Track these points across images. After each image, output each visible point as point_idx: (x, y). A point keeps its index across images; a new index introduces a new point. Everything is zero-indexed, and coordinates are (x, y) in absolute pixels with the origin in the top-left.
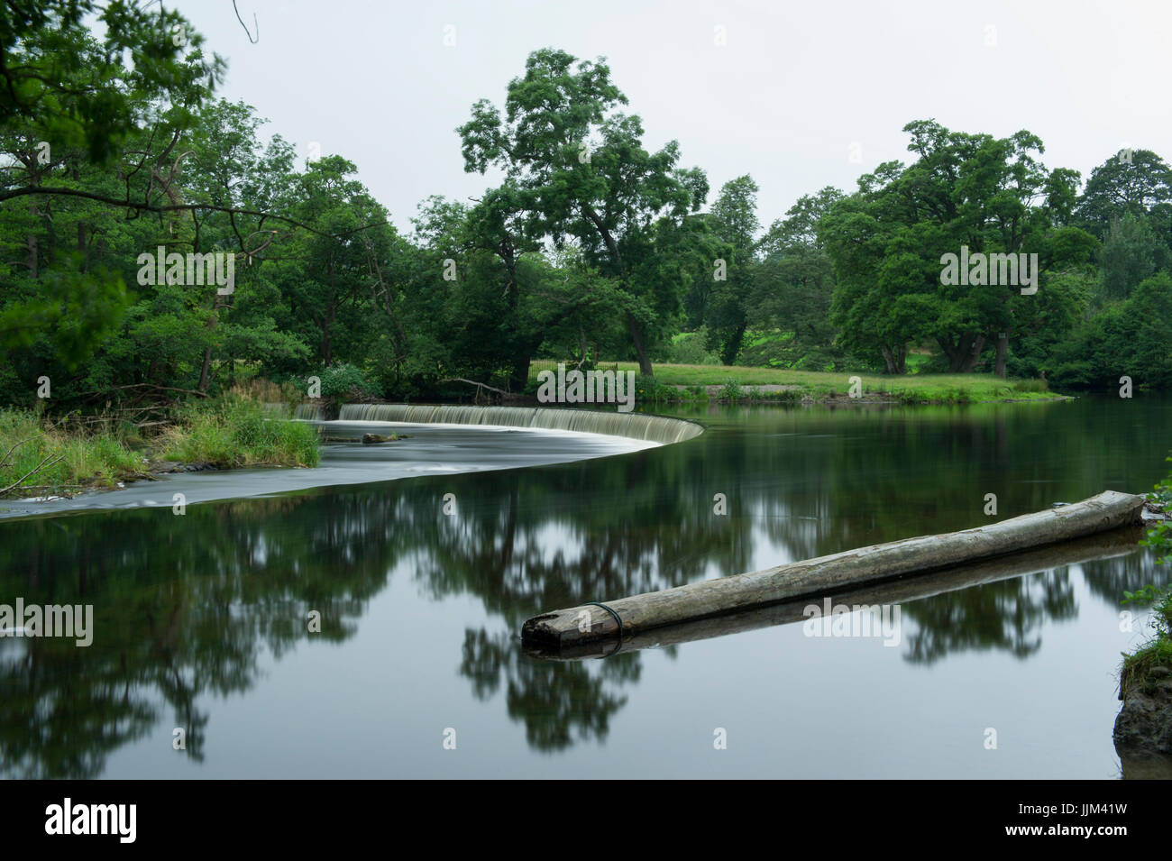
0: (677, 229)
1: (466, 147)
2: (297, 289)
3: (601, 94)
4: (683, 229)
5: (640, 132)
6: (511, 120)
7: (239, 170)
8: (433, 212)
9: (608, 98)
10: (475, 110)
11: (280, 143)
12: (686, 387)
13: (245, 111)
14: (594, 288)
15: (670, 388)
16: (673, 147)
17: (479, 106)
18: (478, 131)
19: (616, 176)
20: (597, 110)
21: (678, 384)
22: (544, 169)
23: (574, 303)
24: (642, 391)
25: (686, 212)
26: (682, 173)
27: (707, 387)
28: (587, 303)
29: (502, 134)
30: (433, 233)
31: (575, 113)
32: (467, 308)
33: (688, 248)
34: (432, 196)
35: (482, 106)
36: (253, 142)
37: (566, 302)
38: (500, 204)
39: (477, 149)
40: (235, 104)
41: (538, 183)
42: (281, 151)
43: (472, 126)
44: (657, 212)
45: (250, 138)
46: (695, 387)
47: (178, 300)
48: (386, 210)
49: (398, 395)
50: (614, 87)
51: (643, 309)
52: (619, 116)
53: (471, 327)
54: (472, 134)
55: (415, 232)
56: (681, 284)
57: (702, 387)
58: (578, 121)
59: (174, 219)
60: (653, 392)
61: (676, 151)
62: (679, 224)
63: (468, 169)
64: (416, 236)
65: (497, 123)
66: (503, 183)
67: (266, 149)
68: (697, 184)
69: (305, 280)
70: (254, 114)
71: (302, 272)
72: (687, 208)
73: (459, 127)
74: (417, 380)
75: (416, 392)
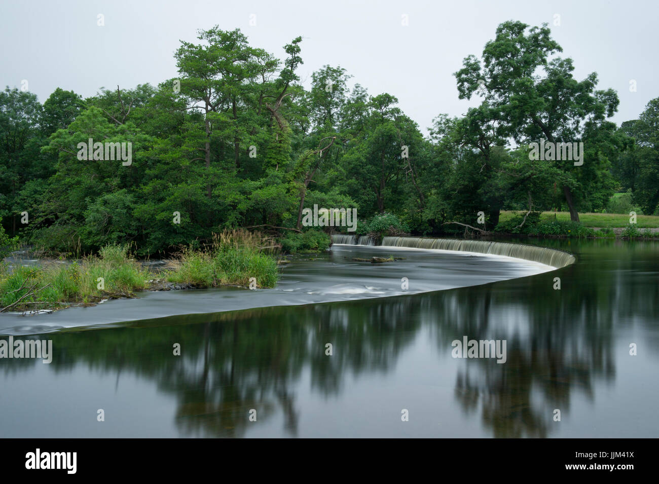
0: (597, 129)
1: (460, 84)
2: (361, 171)
3: (545, 46)
4: (601, 128)
5: (571, 69)
6: (487, 66)
7: (337, 104)
8: (440, 124)
9: (549, 49)
10: (466, 62)
11: (359, 88)
12: (600, 228)
13: (340, 71)
14: (535, 167)
15: (589, 229)
16: (593, 77)
17: (468, 59)
18: (467, 74)
19: (556, 97)
20: (541, 56)
21: (596, 226)
22: (507, 94)
23: (523, 176)
24: (569, 231)
25: (603, 118)
26: (601, 93)
27: (615, 229)
28: (530, 177)
29: (482, 75)
30: (441, 136)
31: (525, 59)
32: (458, 180)
33: (602, 140)
34: (440, 115)
35: (470, 59)
36: (344, 88)
37: (518, 176)
38: (476, 117)
39: (466, 85)
40: (335, 68)
41: (504, 103)
42: (360, 92)
43: (463, 72)
44: (583, 119)
45: (343, 87)
46: (606, 228)
47: (278, 177)
48: (416, 124)
49: (420, 231)
50: (553, 42)
51: (569, 179)
52: (557, 59)
53: (460, 192)
54: (464, 76)
55: (430, 136)
56: (598, 163)
57: (610, 229)
58: (529, 64)
59: (279, 132)
60: (577, 231)
61: (596, 79)
62: (599, 125)
63: (461, 97)
64: (431, 138)
65: (479, 69)
66: (481, 104)
67: (352, 91)
68: (610, 100)
69: (367, 165)
70: (346, 73)
71: (364, 160)
72: (604, 115)
73: (455, 72)
74: (431, 222)
75: (430, 229)
